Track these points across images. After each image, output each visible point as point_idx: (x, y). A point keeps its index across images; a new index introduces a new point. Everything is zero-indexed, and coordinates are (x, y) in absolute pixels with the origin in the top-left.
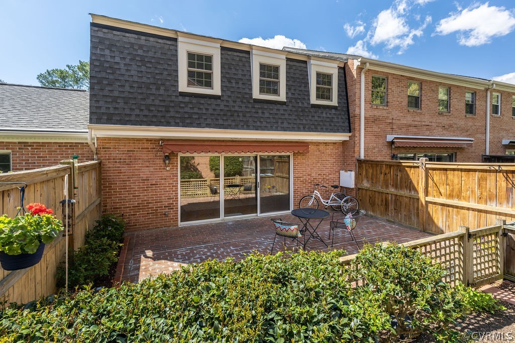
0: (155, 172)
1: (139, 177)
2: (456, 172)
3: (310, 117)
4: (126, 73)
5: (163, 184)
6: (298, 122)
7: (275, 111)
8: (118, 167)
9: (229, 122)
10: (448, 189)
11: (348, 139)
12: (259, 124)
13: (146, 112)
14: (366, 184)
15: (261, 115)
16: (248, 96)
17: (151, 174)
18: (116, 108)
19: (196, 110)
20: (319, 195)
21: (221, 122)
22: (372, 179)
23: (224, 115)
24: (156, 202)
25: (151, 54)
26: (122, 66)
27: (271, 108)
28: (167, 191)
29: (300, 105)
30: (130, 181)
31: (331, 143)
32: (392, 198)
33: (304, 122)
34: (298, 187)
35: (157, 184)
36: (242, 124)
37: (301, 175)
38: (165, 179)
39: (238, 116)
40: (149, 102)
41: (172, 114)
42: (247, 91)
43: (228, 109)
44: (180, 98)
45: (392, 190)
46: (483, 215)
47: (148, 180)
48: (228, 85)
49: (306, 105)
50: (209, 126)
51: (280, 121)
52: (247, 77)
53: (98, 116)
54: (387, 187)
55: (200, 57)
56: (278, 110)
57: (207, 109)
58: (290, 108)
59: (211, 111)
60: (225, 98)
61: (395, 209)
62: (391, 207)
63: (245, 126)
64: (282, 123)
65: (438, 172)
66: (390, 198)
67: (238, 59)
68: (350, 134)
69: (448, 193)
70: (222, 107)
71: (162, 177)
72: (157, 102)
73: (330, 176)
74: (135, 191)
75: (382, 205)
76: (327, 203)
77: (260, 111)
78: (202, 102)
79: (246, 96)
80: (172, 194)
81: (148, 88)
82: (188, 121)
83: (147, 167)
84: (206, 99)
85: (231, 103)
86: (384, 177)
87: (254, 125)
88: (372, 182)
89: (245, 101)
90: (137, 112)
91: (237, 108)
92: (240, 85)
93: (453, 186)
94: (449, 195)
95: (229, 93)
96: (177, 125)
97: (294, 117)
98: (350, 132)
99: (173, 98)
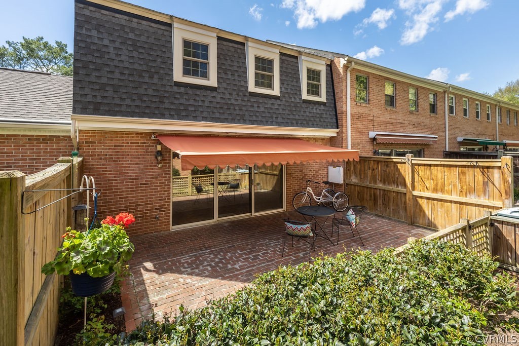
0: (145, 169)
1: (128, 176)
2: (439, 168)
3: (302, 113)
4: (116, 58)
5: (154, 183)
6: (291, 117)
7: (269, 106)
8: (103, 165)
9: (226, 116)
10: (432, 183)
11: (335, 135)
12: (254, 118)
13: (138, 103)
14: (354, 180)
15: (256, 109)
16: (244, 89)
17: (141, 173)
18: (103, 97)
19: (192, 102)
20: (311, 192)
21: (217, 115)
22: (360, 174)
23: (221, 108)
24: (145, 204)
25: (143, 38)
26: (111, 50)
27: (266, 102)
28: (158, 192)
29: (293, 100)
30: (116, 180)
31: (319, 139)
32: (380, 193)
33: (297, 117)
34: (291, 184)
35: (148, 184)
36: (239, 118)
37: (293, 171)
38: (157, 178)
39: (235, 109)
40: (142, 91)
41: (166, 105)
42: (243, 83)
43: (224, 102)
44: (175, 89)
45: (380, 185)
46: (464, 207)
47: (138, 179)
48: (224, 76)
49: (298, 100)
50: (205, 119)
51: (274, 116)
52: (242, 69)
53: (82, 106)
54: (375, 182)
55: (196, 45)
56: (273, 104)
57: (203, 101)
58: (283, 102)
59: (207, 104)
60: (222, 90)
61: (383, 204)
62: (380, 202)
63: (241, 120)
64: (277, 118)
65: (422, 168)
66: (378, 193)
67: (233, 50)
68: (338, 130)
69: (432, 187)
70: (218, 100)
71: (153, 175)
72: (150, 92)
73: (320, 172)
74: (123, 191)
75: (370, 200)
76: (319, 199)
77: (255, 105)
78: (198, 93)
79: (242, 89)
80: (164, 194)
81: (141, 76)
82: (184, 114)
83: (137, 164)
84: (202, 91)
85: (227, 96)
86: (372, 173)
87: (250, 119)
88: (361, 178)
89: (241, 94)
90: (128, 102)
91: (233, 102)
92: (236, 77)
93: (437, 180)
94: (434, 189)
95: (225, 85)
96: (172, 117)
97: (287, 112)
98: (338, 128)
99: (168, 88)
